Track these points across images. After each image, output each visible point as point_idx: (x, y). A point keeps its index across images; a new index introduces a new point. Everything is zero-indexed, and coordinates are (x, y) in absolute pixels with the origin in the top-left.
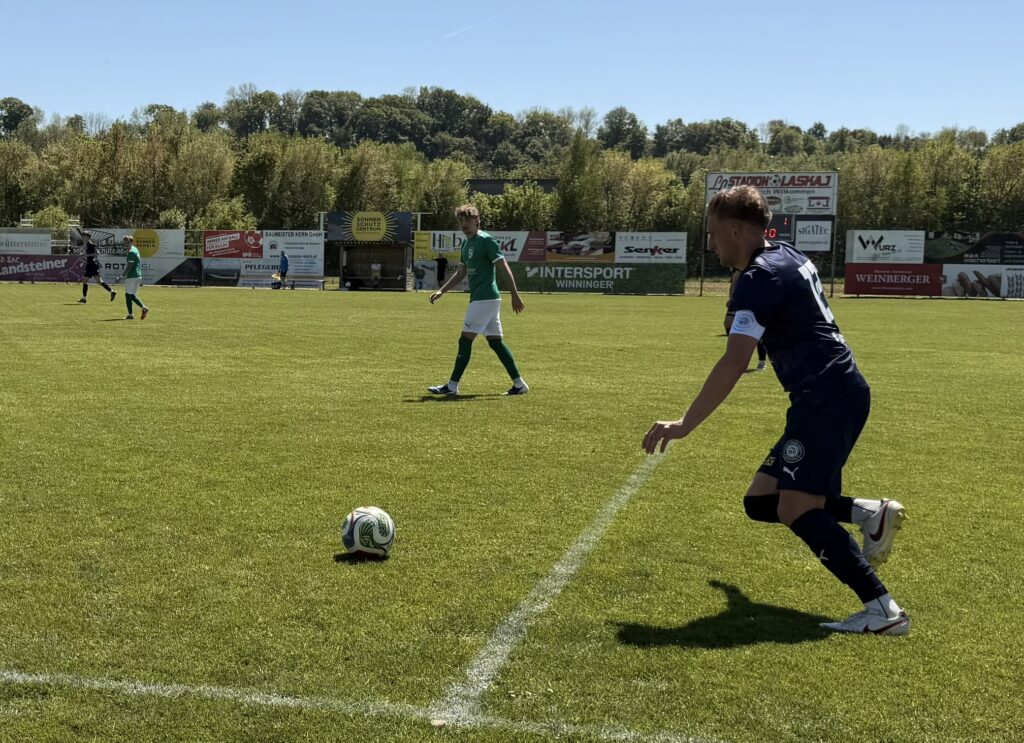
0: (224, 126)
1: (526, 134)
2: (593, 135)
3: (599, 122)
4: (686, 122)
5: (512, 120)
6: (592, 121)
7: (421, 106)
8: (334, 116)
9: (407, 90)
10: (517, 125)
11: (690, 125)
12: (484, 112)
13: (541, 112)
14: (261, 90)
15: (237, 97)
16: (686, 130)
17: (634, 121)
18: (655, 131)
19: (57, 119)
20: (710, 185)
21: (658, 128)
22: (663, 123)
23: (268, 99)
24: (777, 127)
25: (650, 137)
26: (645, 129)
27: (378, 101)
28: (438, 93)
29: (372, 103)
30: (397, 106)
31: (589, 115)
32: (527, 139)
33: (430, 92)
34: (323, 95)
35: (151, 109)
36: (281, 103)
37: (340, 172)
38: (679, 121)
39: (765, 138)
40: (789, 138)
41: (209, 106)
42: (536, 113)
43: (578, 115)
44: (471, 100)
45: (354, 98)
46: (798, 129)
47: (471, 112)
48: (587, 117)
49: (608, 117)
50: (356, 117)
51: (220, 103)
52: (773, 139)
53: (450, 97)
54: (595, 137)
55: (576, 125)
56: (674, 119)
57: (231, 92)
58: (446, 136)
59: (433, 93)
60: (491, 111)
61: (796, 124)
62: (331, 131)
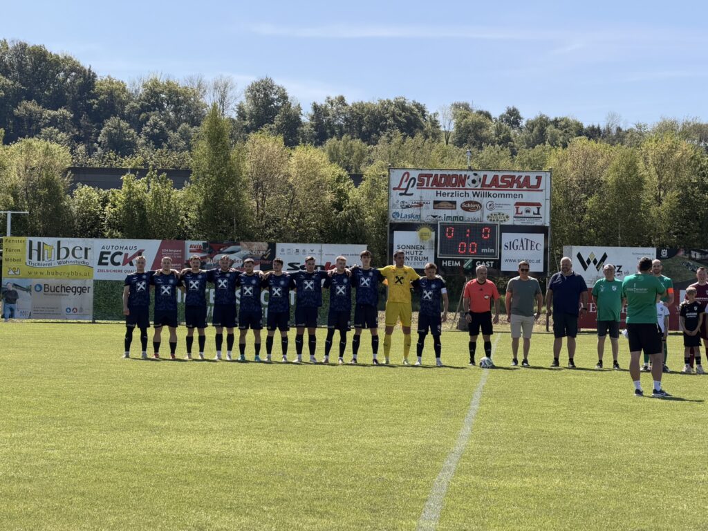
1: (144, 109)
2: (231, 113)
3: (239, 97)
4: (349, 101)
5: (124, 90)
6: (229, 94)
10: (130, 97)
11: (354, 105)
12: (88, 79)
13: (162, 80)
16: (351, 111)
17: (284, 97)
18: (311, 112)
20: (395, 183)
21: (316, 108)
22: (321, 102)
24: (462, 110)
25: (305, 119)
26: (299, 108)
28: (22, 49)
31: (226, 86)
32: (143, 115)
33: (10, 46)
38: (342, 100)
39: (447, 124)
40: (479, 126)
42: (156, 83)
43: (211, 85)
44: (67, 59)
46: (488, 115)
49: (251, 90)
52: (458, 126)
53: (40, 56)
54: (234, 116)
55: (208, 100)
56: (334, 96)
58: (32, 106)
59: (15, 48)
60: (94, 76)
61: (485, 109)
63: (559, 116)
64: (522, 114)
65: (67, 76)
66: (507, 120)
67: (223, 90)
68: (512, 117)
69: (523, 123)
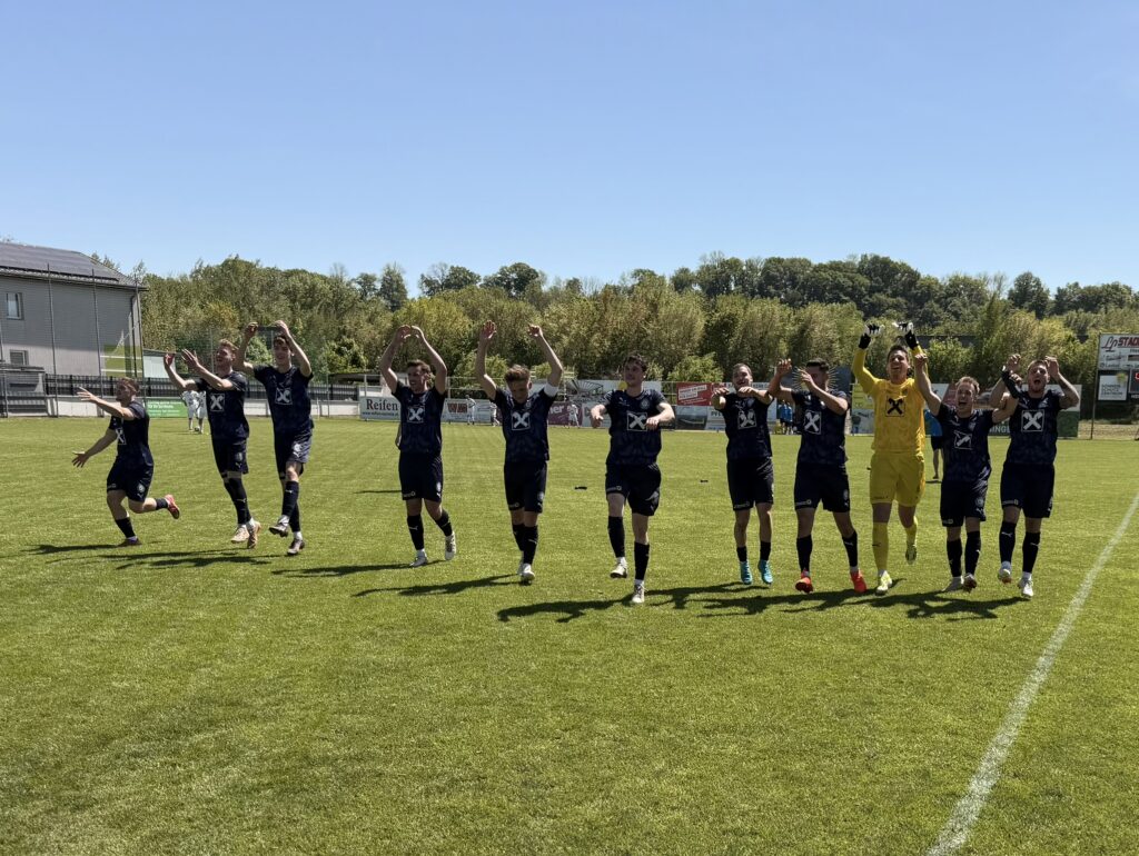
0: (697, 288)
1: (949, 295)
2: (1004, 296)
3: (1010, 285)
4: (1082, 286)
5: (937, 283)
6: (1004, 283)
7: (861, 270)
8: (789, 280)
9: (850, 256)
10: (941, 287)
11: (1085, 288)
12: (914, 276)
13: (961, 276)
14: (728, 257)
15: (708, 263)
16: (1082, 291)
17: (1038, 284)
18: (1056, 293)
19: (558, 281)
20: (1103, 344)
21: (1059, 290)
22: (1063, 286)
23: (733, 265)
25: (1052, 298)
26: (1048, 291)
27: (825, 266)
28: (876, 259)
29: (821, 267)
30: (840, 270)
31: (1002, 278)
32: (949, 299)
33: (869, 258)
34: (780, 261)
35: (637, 273)
36: (744, 268)
37: (791, 329)
38: (1076, 284)
41: (685, 271)
42: (957, 277)
43: (993, 278)
44: (904, 265)
45: (805, 263)
47: (903, 275)
48: (999, 281)
49: (1018, 280)
50: (807, 280)
51: (694, 268)
53: (886, 263)
54: (1006, 297)
55: (991, 288)
56: (1072, 283)
57: (703, 258)
58: (882, 297)
60: (919, 275)
62: (786, 292)
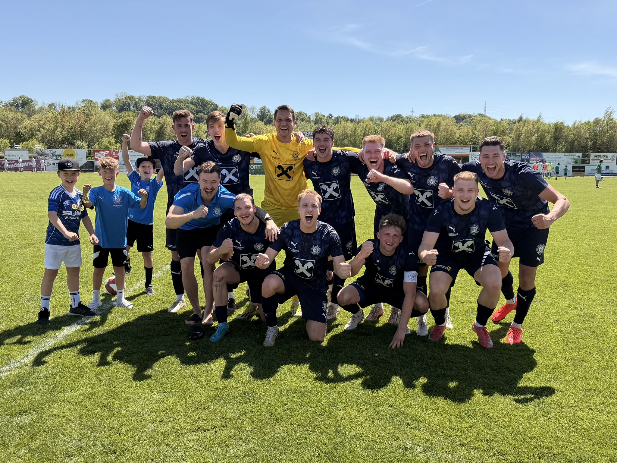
0: (114, 108)
2: (255, 116)
3: (257, 112)
7: (192, 103)
8: (159, 106)
9: (186, 97)
14: (129, 95)
15: (119, 97)
17: (268, 110)
19: (44, 104)
23: (131, 98)
24: (317, 115)
27: (175, 100)
28: (198, 98)
29: (173, 101)
30: (183, 103)
34: (154, 97)
35: (83, 101)
36: (137, 100)
39: (313, 119)
40: (321, 119)
41: (108, 100)
43: (250, 108)
44: (211, 101)
45: (166, 99)
46: (324, 116)
49: (260, 109)
50: (167, 106)
51: (112, 99)
52: (316, 119)
53: (203, 100)
54: (256, 117)
55: (250, 112)
57: (117, 95)
58: (202, 115)
59: (196, 98)
61: (323, 114)
62: (158, 111)
63: (343, 116)
64: (333, 116)
65: (211, 106)
66: (329, 117)
67: (253, 109)
68: (330, 116)
69: (333, 118)
